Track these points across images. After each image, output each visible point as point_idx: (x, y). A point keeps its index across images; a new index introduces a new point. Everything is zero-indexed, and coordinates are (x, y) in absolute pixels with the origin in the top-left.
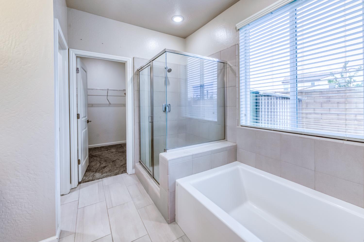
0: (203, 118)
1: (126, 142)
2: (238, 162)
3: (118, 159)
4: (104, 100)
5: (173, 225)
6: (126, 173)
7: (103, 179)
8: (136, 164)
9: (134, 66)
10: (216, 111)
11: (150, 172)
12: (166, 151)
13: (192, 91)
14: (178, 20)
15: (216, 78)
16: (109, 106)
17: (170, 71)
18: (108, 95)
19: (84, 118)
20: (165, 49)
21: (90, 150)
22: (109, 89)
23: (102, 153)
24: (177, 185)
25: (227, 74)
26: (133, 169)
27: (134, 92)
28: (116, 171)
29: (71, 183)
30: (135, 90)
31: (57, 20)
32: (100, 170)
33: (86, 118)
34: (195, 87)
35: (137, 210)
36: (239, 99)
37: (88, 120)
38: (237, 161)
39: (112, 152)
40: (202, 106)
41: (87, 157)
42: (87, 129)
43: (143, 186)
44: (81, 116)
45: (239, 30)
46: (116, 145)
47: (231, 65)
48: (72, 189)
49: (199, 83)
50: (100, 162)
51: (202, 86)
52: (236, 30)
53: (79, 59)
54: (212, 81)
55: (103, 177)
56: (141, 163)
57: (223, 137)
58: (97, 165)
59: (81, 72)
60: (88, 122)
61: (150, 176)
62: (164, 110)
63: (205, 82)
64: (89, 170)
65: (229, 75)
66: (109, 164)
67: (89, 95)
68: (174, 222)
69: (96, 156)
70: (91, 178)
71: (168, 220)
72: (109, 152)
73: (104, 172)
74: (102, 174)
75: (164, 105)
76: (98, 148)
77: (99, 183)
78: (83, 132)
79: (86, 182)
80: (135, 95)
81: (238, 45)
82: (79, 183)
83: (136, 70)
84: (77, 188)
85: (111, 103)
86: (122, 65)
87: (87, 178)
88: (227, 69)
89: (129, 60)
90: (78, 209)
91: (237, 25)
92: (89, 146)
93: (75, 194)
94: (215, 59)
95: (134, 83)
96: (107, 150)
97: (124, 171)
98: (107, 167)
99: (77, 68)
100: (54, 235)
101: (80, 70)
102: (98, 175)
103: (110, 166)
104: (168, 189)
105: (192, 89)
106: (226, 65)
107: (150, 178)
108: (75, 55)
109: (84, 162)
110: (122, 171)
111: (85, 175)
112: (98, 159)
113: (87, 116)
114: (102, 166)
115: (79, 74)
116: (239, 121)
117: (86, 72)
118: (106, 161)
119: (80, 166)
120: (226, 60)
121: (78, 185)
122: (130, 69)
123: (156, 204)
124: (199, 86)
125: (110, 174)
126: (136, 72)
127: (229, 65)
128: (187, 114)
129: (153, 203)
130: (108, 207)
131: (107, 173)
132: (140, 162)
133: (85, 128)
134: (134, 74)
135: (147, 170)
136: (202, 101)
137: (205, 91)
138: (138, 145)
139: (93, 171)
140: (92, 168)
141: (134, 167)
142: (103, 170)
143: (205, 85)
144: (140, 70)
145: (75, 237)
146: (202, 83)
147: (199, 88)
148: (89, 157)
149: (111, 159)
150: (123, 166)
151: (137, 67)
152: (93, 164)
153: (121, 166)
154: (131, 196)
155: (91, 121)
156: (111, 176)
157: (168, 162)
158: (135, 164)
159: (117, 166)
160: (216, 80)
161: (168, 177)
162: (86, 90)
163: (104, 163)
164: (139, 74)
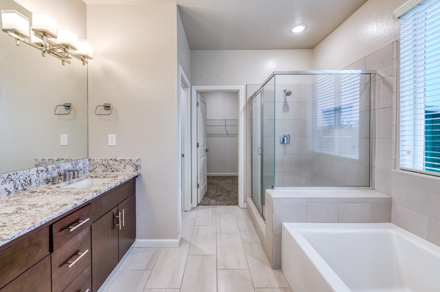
0: (339, 155)
1: (238, 174)
2: (393, 224)
3: (233, 191)
4: (222, 130)
5: (278, 272)
6: (238, 205)
7: (217, 206)
8: (248, 198)
9: (246, 94)
10: (358, 144)
11: (260, 210)
12: (274, 188)
13: (322, 117)
14: (298, 29)
15: (358, 96)
16: (227, 136)
17: (288, 94)
18: (226, 125)
19: (203, 148)
20: (274, 72)
21: (208, 177)
22: (227, 119)
23: (220, 183)
24: (284, 229)
25: (376, 90)
26: (244, 203)
27: (246, 121)
28: (229, 201)
29: (192, 203)
30: (247, 120)
31: (180, 66)
32: (216, 197)
33: (205, 147)
34: (326, 112)
35: (242, 243)
36: (397, 127)
37: (207, 149)
38: (391, 223)
39: (228, 183)
40: (337, 137)
41: (206, 183)
42: (205, 157)
43: (253, 223)
44: (200, 145)
45: (399, 18)
46: (233, 176)
47: (384, 75)
48: (193, 209)
49: (333, 106)
50: (216, 191)
51: (338, 110)
52: (394, 19)
53: (198, 94)
54: (352, 102)
55: (217, 205)
56: (253, 199)
57: (368, 183)
58: (214, 193)
59: (200, 105)
60: (207, 151)
61: (259, 214)
62: (282, 142)
63: (343, 104)
64: (206, 195)
65: (380, 91)
66: (224, 194)
67: (208, 126)
68: (279, 270)
69: (213, 184)
70: (207, 203)
71: (273, 265)
72: (226, 183)
73: (218, 200)
74: (216, 202)
75: (282, 135)
76: (216, 176)
77: (213, 208)
78: (201, 160)
79: (203, 205)
80: (247, 124)
81: (397, 42)
82: (198, 205)
83: (248, 98)
84: (196, 209)
85: (229, 133)
86: (235, 94)
87: (204, 202)
88: (377, 82)
89: (242, 88)
90: (194, 225)
91: (394, 12)
92: (208, 174)
93: (194, 213)
94: (354, 72)
95: (246, 112)
96: (224, 180)
97: (236, 203)
98: (222, 196)
99: (197, 102)
100: (177, 238)
101: (199, 103)
102: (213, 201)
103: (224, 195)
104: (273, 229)
105: (322, 114)
106: (375, 76)
107: (259, 215)
108: (196, 90)
109: (202, 187)
110: (234, 202)
111: (203, 199)
112: (215, 187)
113: (206, 146)
114: (218, 194)
115: (199, 107)
116: (396, 161)
117: (205, 105)
118: (221, 190)
119: (199, 189)
120: (375, 70)
121: (197, 206)
122: (243, 98)
123: (262, 244)
124: (334, 110)
125: (223, 203)
126: (249, 99)
127: (379, 75)
128: (316, 148)
129: (260, 242)
130: (217, 232)
131: (220, 201)
132: (252, 197)
133: (204, 156)
134: (247, 102)
135: (257, 207)
136: (337, 130)
137: (342, 116)
138: (250, 179)
139: (210, 198)
140: (209, 194)
141: (245, 201)
142: (218, 198)
143: (342, 107)
144: (253, 98)
145: (190, 247)
146: (337, 106)
147: (333, 112)
148: (208, 184)
149: (226, 189)
150: (236, 198)
151: (250, 94)
152: (211, 191)
153: (234, 198)
154: (238, 228)
155: (209, 150)
156: (224, 205)
157: (273, 200)
158: (246, 198)
159: (231, 197)
160: (358, 100)
161: (273, 216)
162: (205, 120)
163: (220, 192)
164: (252, 102)
